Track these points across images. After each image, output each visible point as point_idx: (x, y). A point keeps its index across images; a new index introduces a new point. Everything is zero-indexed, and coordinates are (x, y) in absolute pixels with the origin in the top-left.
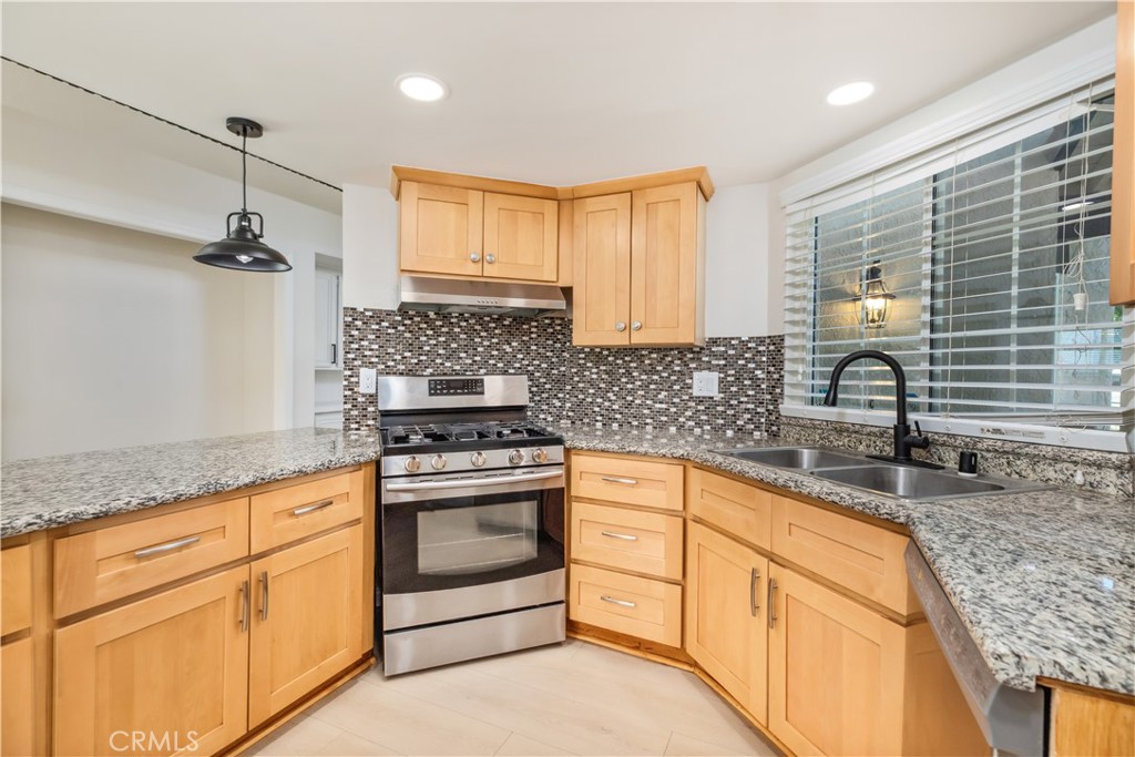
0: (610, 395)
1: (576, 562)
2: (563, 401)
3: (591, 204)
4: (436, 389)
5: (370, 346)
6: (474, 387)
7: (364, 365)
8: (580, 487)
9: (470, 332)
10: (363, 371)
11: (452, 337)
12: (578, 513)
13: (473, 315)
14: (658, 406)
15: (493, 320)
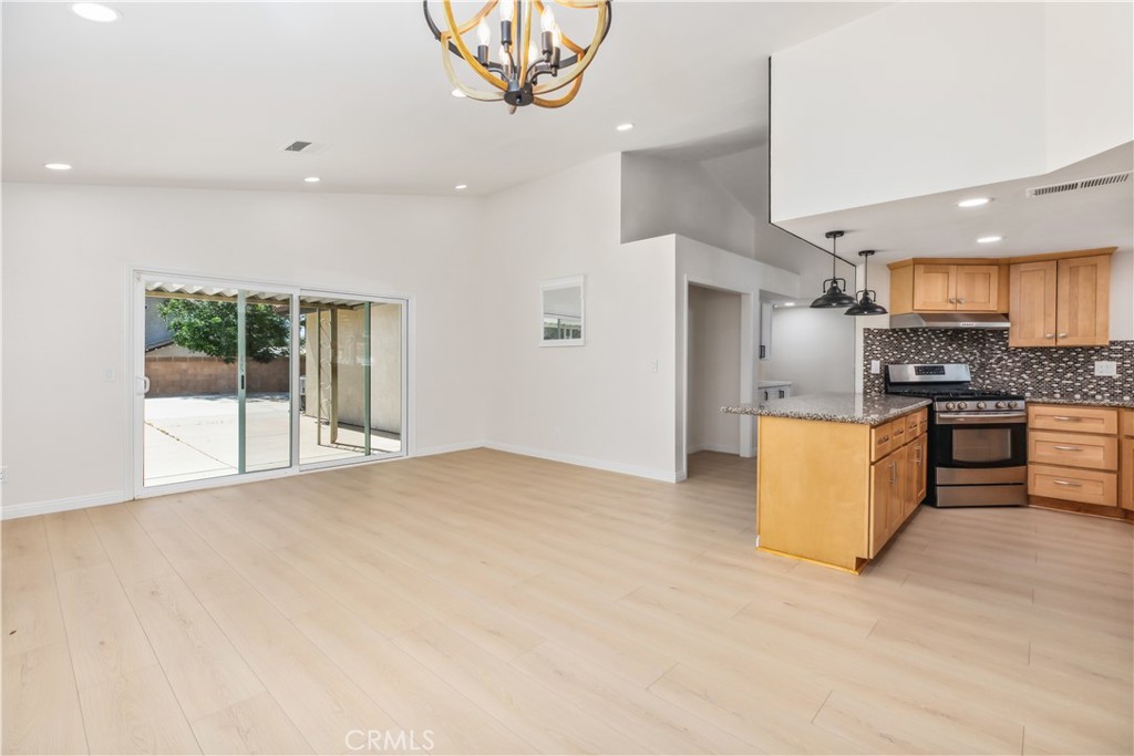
0: (1024, 376)
1: (1032, 463)
2: (984, 379)
3: (1023, 267)
4: (919, 371)
5: (877, 349)
6: (940, 371)
7: (874, 358)
8: (1035, 423)
9: (929, 339)
10: (873, 362)
11: (919, 343)
12: (1033, 437)
13: (930, 330)
14: (1064, 382)
15: (942, 332)
